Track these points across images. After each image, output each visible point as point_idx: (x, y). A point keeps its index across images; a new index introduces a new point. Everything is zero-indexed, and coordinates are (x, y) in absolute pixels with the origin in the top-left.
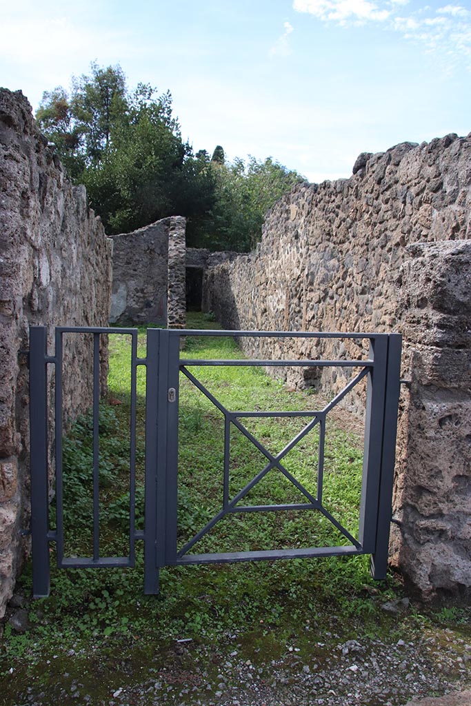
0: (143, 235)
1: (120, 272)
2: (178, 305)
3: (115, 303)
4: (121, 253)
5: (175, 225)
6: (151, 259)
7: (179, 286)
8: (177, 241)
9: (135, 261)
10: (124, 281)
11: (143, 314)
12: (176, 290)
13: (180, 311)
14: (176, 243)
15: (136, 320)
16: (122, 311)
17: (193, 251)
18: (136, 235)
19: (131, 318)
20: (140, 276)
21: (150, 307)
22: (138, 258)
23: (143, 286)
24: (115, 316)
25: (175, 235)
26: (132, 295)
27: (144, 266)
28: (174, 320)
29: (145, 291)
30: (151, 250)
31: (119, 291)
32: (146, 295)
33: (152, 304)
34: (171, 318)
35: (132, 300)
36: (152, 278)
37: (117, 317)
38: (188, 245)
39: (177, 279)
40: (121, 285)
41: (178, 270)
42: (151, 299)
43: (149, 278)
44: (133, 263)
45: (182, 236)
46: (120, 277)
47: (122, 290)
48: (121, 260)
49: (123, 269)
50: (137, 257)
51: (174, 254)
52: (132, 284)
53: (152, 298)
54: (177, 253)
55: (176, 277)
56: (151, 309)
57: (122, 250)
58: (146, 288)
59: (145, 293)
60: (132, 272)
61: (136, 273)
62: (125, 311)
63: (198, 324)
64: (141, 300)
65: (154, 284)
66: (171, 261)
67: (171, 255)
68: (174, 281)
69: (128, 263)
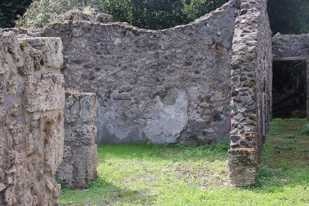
0: (205, 24)
1: (178, 76)
2: (244, 120)
3: (173, 117)
4: (178, 51)
5: (247, 6)
6: (218, 56)
7: (247, 92)
8: (246, 29)
9: (197, 60)
10: (183, 88)
11: (210, 130)
12: (242, 98)
13: (247, 129)
14: (245, 31)
15: (201, 137)
16: (182, 126)
17: (291, 38)
18: (197, 26)
19: (195, 136)
20: (205, 80)
21: (220, 119)
22: (201, 56)
23: (209, 92)
24: (174, 134)
25: (243, 21)
26: (195, 106)
27: (208, 66)
28: (239, 142)
29: (212, 99)
30: (217, 44)
31: (177, 100)
32: (214, 105)
33: (222, 116)
34: (236, 139)
35: (195, 112)
36: (221, 81)
37: (176, 135)
38: (275, 29)
39: (243, 83)
40: (179, 93)
41: (245, 69)
42: (220, 109)
43: (217, 82)
44: (195, 63)
45: (253, 22)
46: (178, 83)
47: (181, 99)
48: (178, 61)
49: (182, 71)
50: (199, 55)
51: (240, 47)
52: (195, 91)
53: (222, 107)
54: (245, 45)
55: (242, 80)
56: (221, 123)
57: (179, 48)
58: (213, 95)
59: (212, 102)
60: (193, 74)
61: (198, 76)
62: (187, 127)
63: (289, 140)
64: (207, 111)
65: (223, 90)
66: (235, 58)
67: (235, 50)
68: (239, 86)
69: (188, 64)
